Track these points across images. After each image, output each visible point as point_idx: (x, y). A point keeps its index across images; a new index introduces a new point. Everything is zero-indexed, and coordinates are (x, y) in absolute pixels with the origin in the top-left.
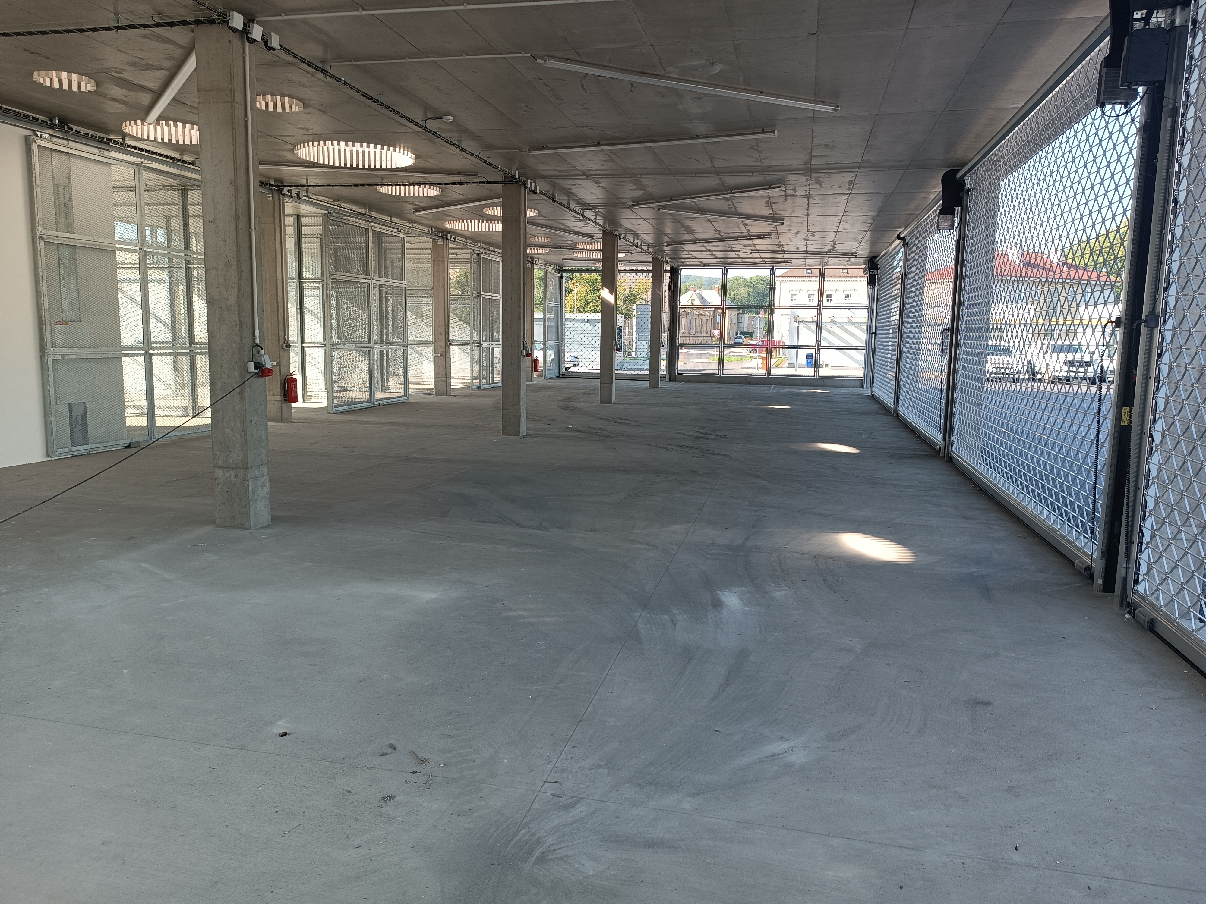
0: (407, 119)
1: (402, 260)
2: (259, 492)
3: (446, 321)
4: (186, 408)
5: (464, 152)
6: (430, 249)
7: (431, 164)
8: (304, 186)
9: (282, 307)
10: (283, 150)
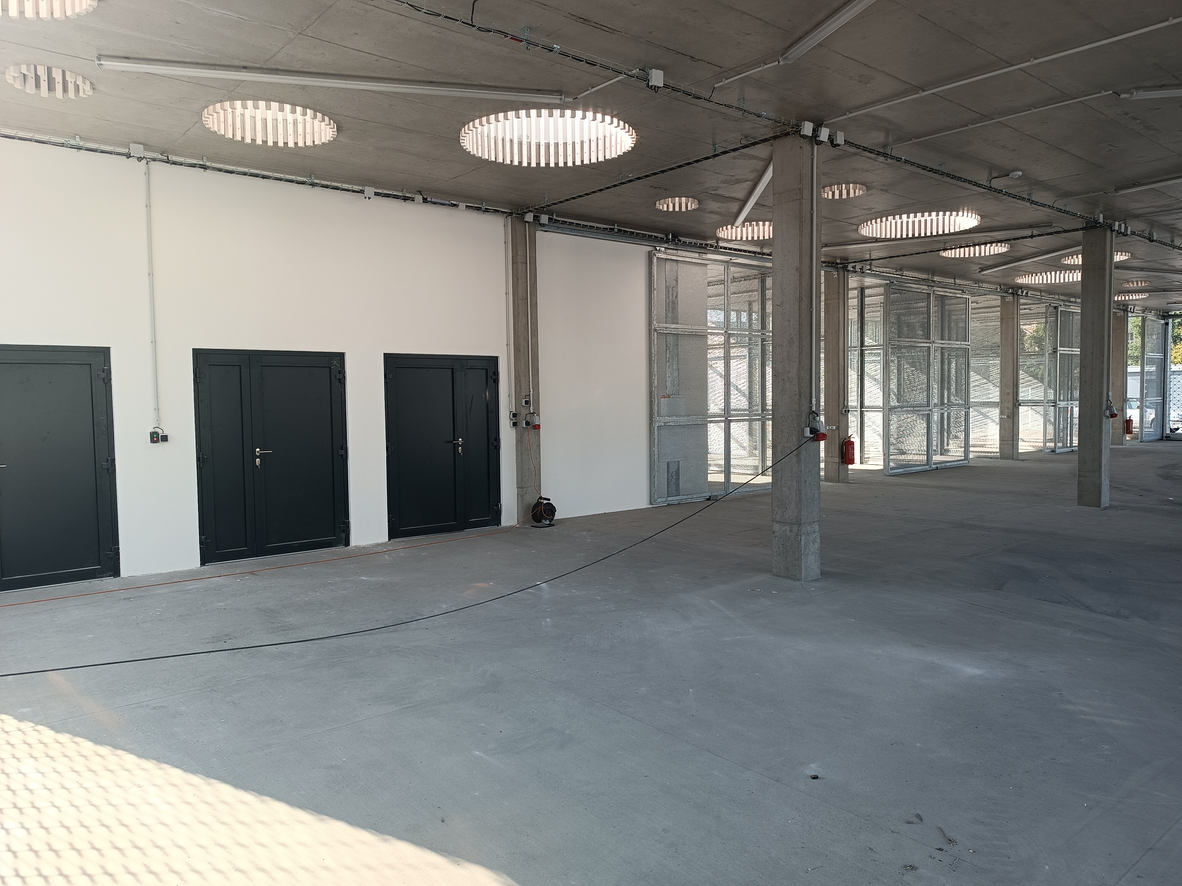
0: (970, 182)
1: (966, 321)
2: (810, 547)
3: (1015, 381)
4: (756, 468)
5: (1035, 204)
6: (999, 306)
7: (998, 221)
8: (868, 260)
9: (843, 375)
10: (848, 231)
